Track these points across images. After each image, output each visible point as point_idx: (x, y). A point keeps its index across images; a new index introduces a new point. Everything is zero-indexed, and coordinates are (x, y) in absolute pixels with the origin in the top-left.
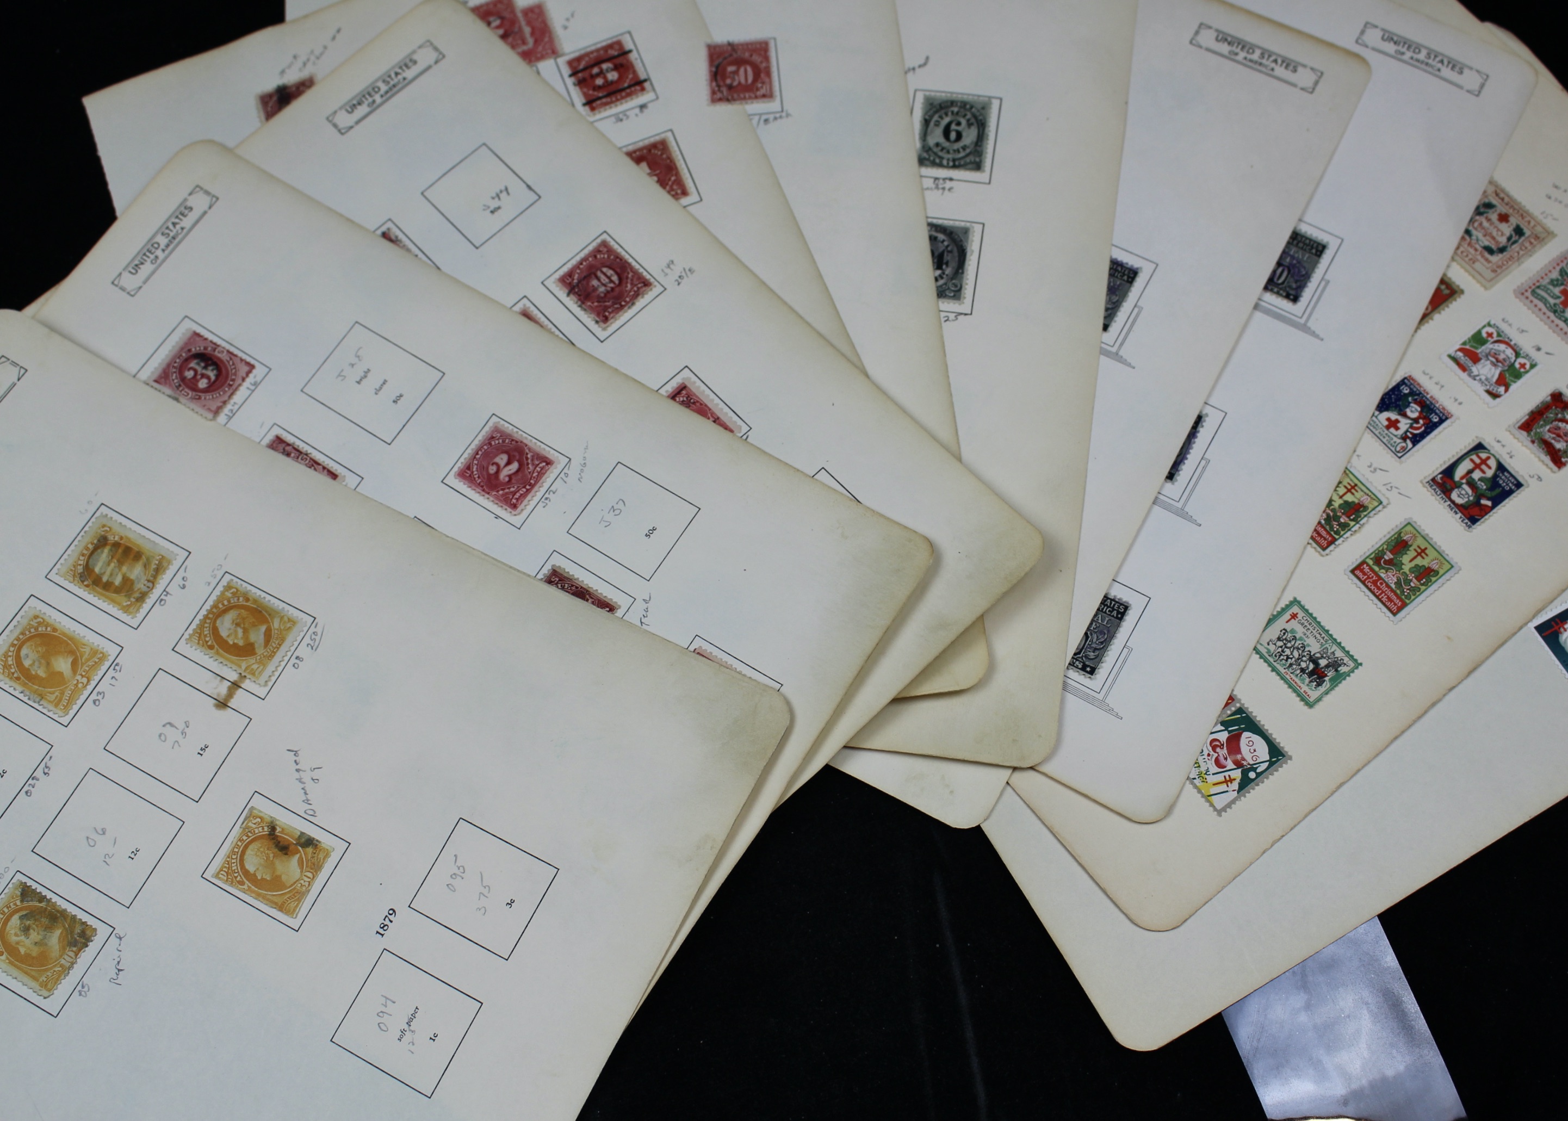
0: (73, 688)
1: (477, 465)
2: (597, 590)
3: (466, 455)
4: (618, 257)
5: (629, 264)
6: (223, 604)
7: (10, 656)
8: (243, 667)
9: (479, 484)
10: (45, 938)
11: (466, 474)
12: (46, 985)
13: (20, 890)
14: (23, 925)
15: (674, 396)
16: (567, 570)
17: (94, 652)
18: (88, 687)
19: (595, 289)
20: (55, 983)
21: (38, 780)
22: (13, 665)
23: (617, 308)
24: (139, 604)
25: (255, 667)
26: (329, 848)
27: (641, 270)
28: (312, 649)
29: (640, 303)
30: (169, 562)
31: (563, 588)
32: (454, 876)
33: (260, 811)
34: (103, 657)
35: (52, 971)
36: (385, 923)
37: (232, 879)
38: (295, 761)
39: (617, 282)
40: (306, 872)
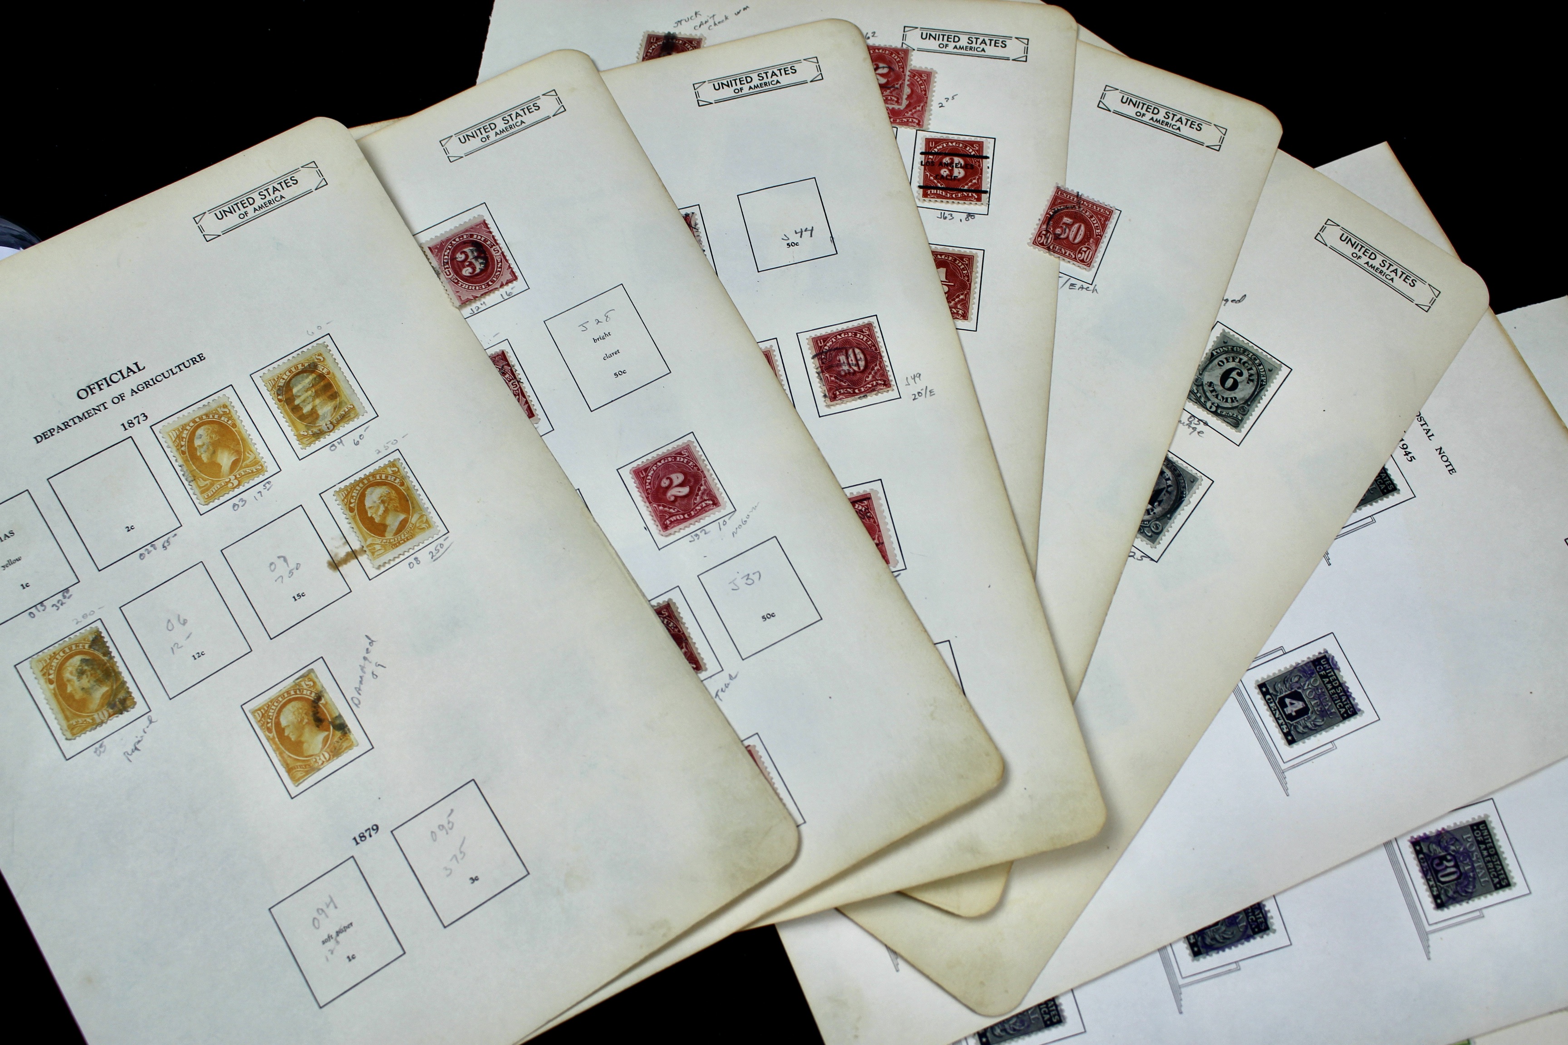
0: (223, 485)
1: (654, 471)
2: (695, 643)
3: (649, 457)
4: (875, 345)
5: (881, 357)
6: (381, 477)
7: (187, 430)
8: (368, 543)
9: (647, 490)
10: (92, 688)
11: (640, 474)
12: (73, 729)
13: (94, 636)
14: (80, 668)
15: (854, 502)
16: (679, 611)
17: (256, 462)
18: (236, 489)
19: (839, 365)
20: (81, 731)
21: (155, 549)
22: (186, 439)
23: (850, 393)
24: (313, 439)
25: (378, 547)
26: (354, 741)
27: (889, 368)
28: (432, 558)
29: (872, 398)
30: (357, 415)
31: (667, 626)
32: (441, 828)
33: (317, 677)
34: (261, 470)
35: (83, 719)
36: (365, 834)
37: (264, 723)
38: (367, 649)
39: (862, 368)
40: (325, 751)
